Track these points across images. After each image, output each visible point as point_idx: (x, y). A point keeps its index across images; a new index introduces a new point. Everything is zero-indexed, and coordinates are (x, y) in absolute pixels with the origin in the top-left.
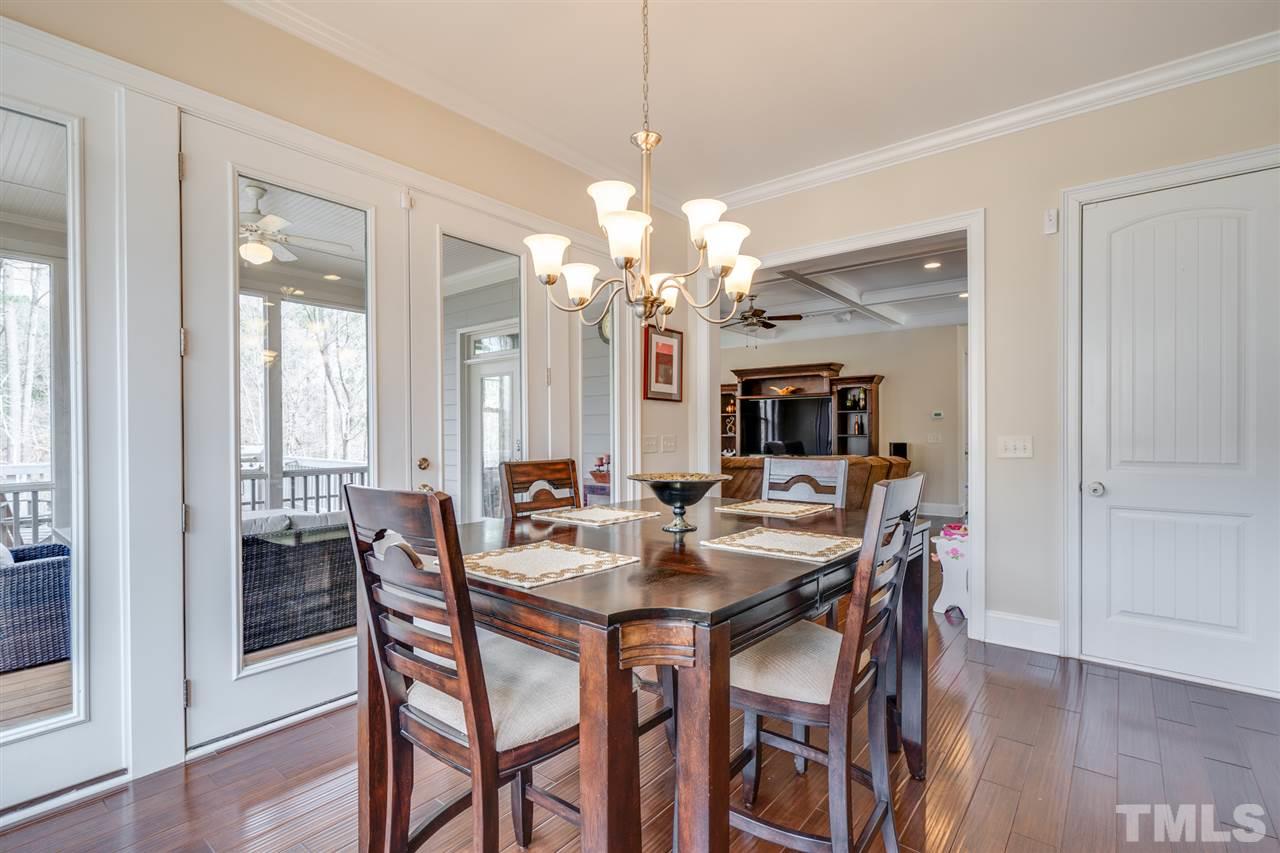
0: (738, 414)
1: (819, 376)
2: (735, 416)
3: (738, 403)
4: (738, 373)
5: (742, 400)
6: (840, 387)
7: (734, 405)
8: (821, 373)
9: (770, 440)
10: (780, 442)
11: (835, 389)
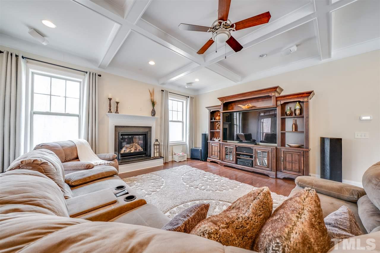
0: (221, 121)
1: (269, 96)
2: (220, 121)
3: (221, 114)
4: (221, 99)
5: (223, 113)
6: (282, 102)
7: (220, 116)
8: (270, 94)
9: (238, 133)
10: (242, 134)
11: (279, 103)
